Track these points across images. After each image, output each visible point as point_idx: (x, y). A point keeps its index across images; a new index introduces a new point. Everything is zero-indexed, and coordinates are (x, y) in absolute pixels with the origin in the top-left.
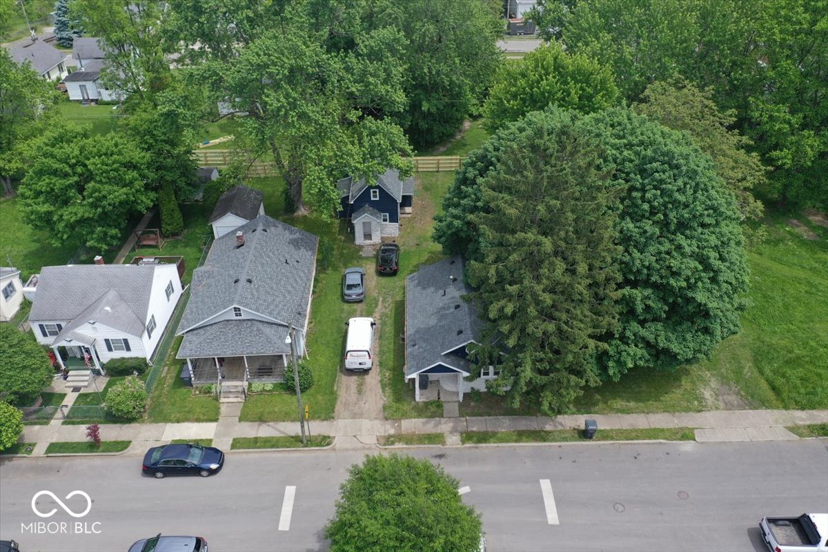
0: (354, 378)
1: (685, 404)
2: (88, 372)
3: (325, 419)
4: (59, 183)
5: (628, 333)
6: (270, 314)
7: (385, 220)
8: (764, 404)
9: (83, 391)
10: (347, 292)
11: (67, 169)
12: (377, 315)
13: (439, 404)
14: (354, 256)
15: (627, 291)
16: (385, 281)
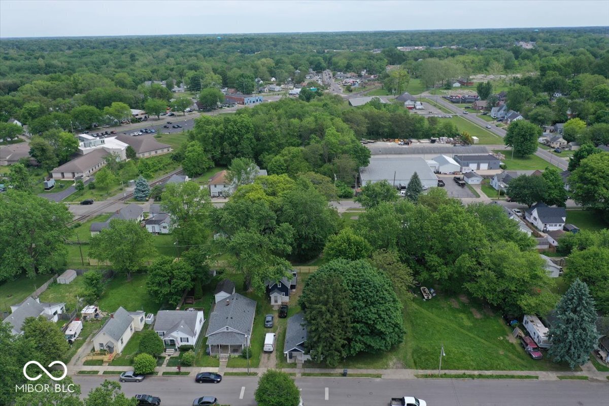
0: (267, 355)
1: (381, 366)
2: (173, 350)
3: (256, 368)
4: (163, 279)
5: (357, 339)
6: (239, 330)
7: (283, 295)
8: (410, 367)
9: (171, 356)
10: (266, 324)
11: (166, 274)
12: (277, 333)
13: (295, 364)
14: (269, 309)
15: (355, 324)
16: (281, 320)
